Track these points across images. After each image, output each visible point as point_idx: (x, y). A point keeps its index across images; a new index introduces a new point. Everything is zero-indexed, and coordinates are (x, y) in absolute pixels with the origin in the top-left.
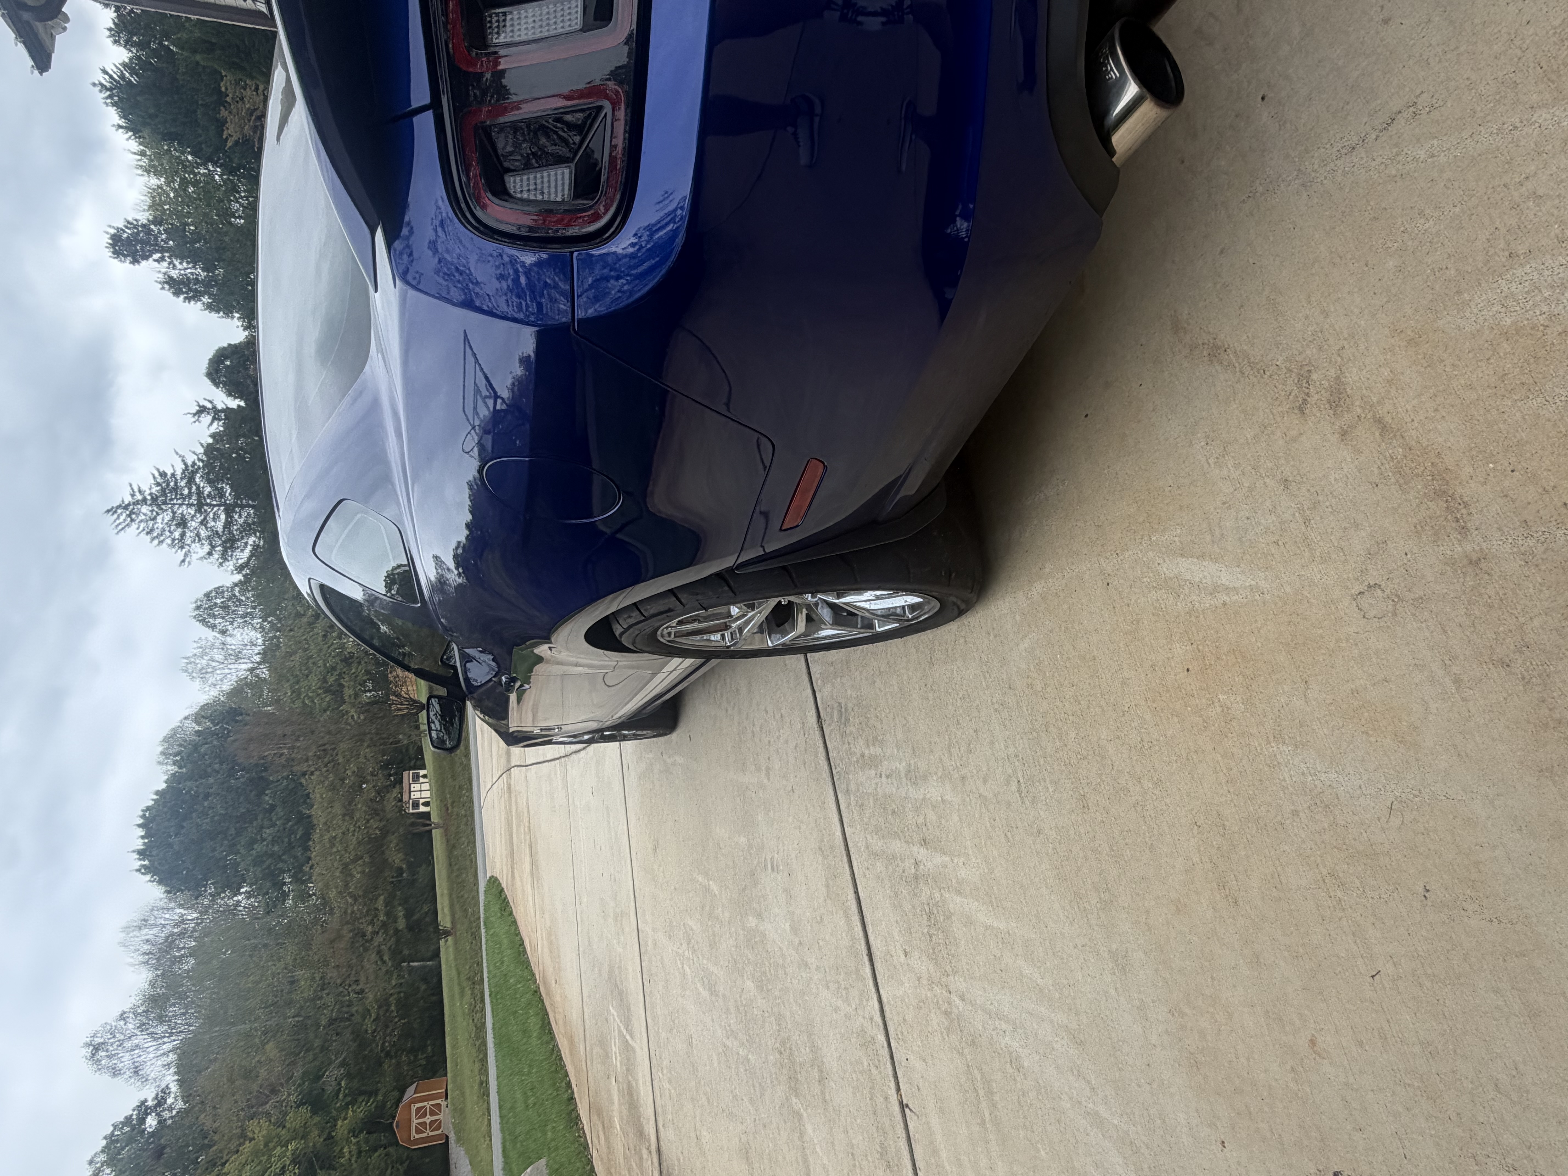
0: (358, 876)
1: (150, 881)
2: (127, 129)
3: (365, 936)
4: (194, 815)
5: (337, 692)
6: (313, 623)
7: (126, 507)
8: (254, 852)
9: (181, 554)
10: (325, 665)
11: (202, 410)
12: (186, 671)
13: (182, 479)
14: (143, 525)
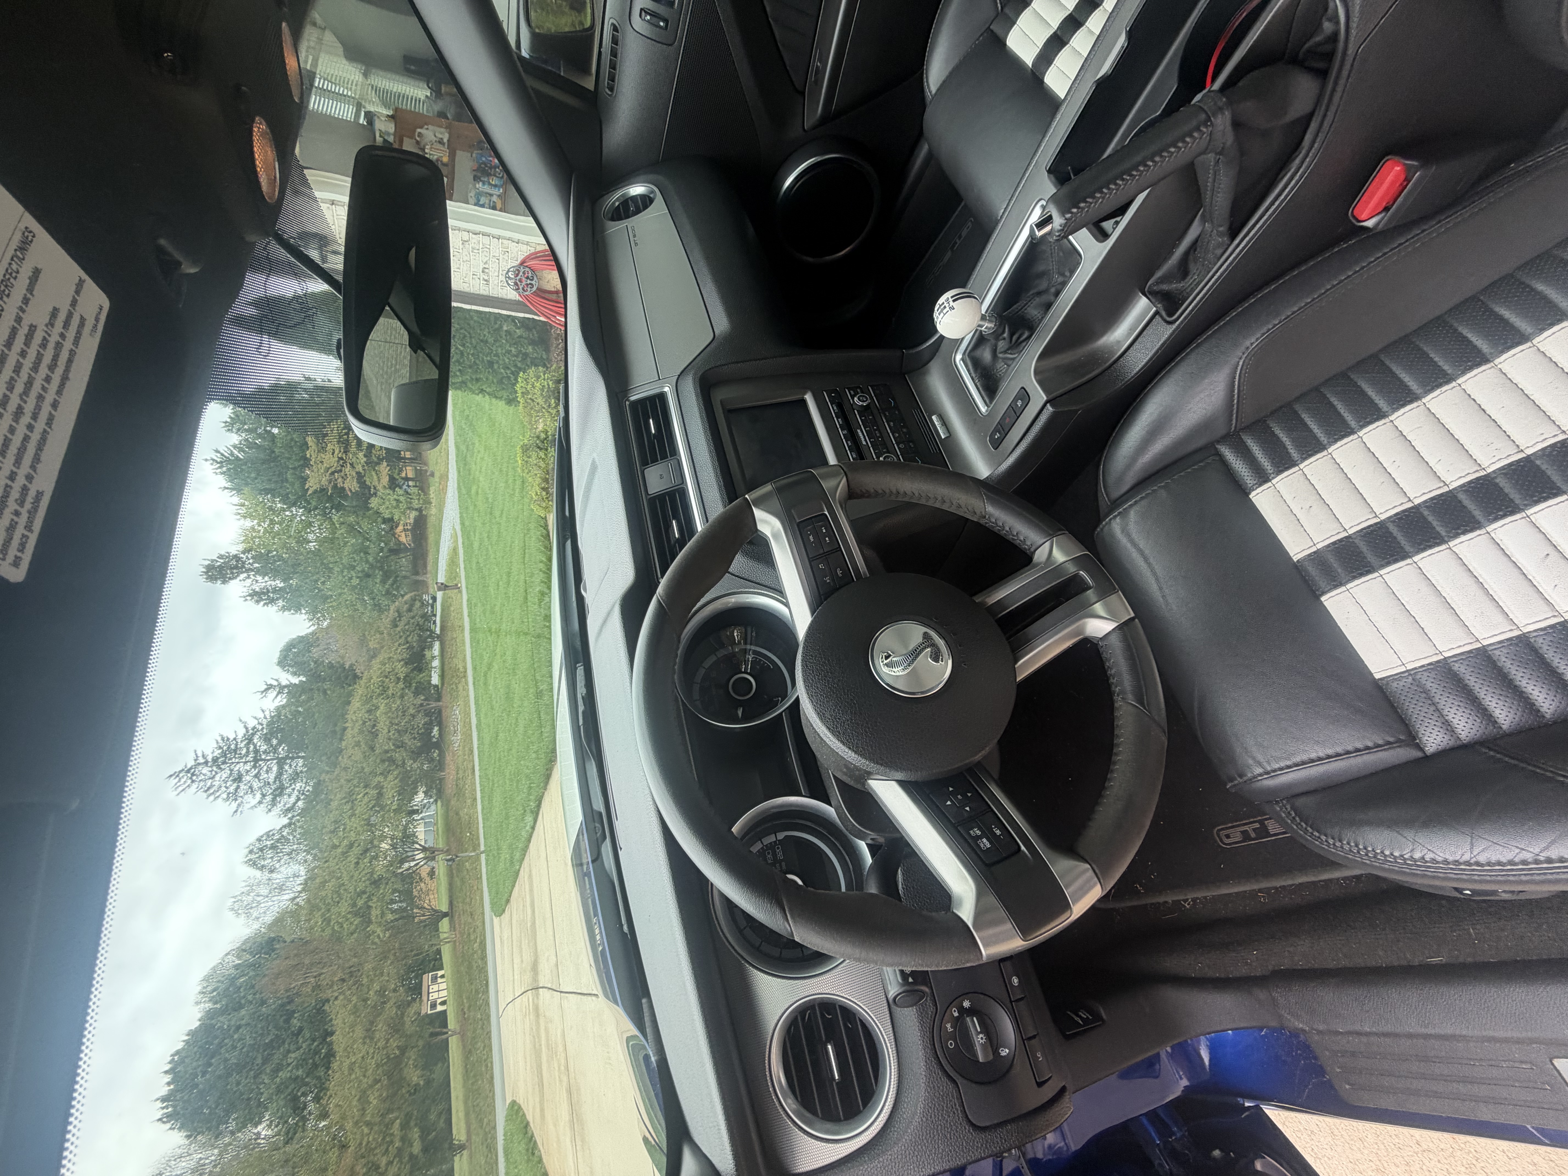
0: (375, 1102)
1: (170, 1129)
2: (232, 489)
3: (379, 1168)
4: (223, 1050)
5: (364, 914)
6: (347, 852)
7: (188, 771)
8: (278, 1080)
9: (234, 805)
10: (356, 890)
11: (270, 687)
12: (232, 909)
13: (242, 741)
14: (202, 784)
